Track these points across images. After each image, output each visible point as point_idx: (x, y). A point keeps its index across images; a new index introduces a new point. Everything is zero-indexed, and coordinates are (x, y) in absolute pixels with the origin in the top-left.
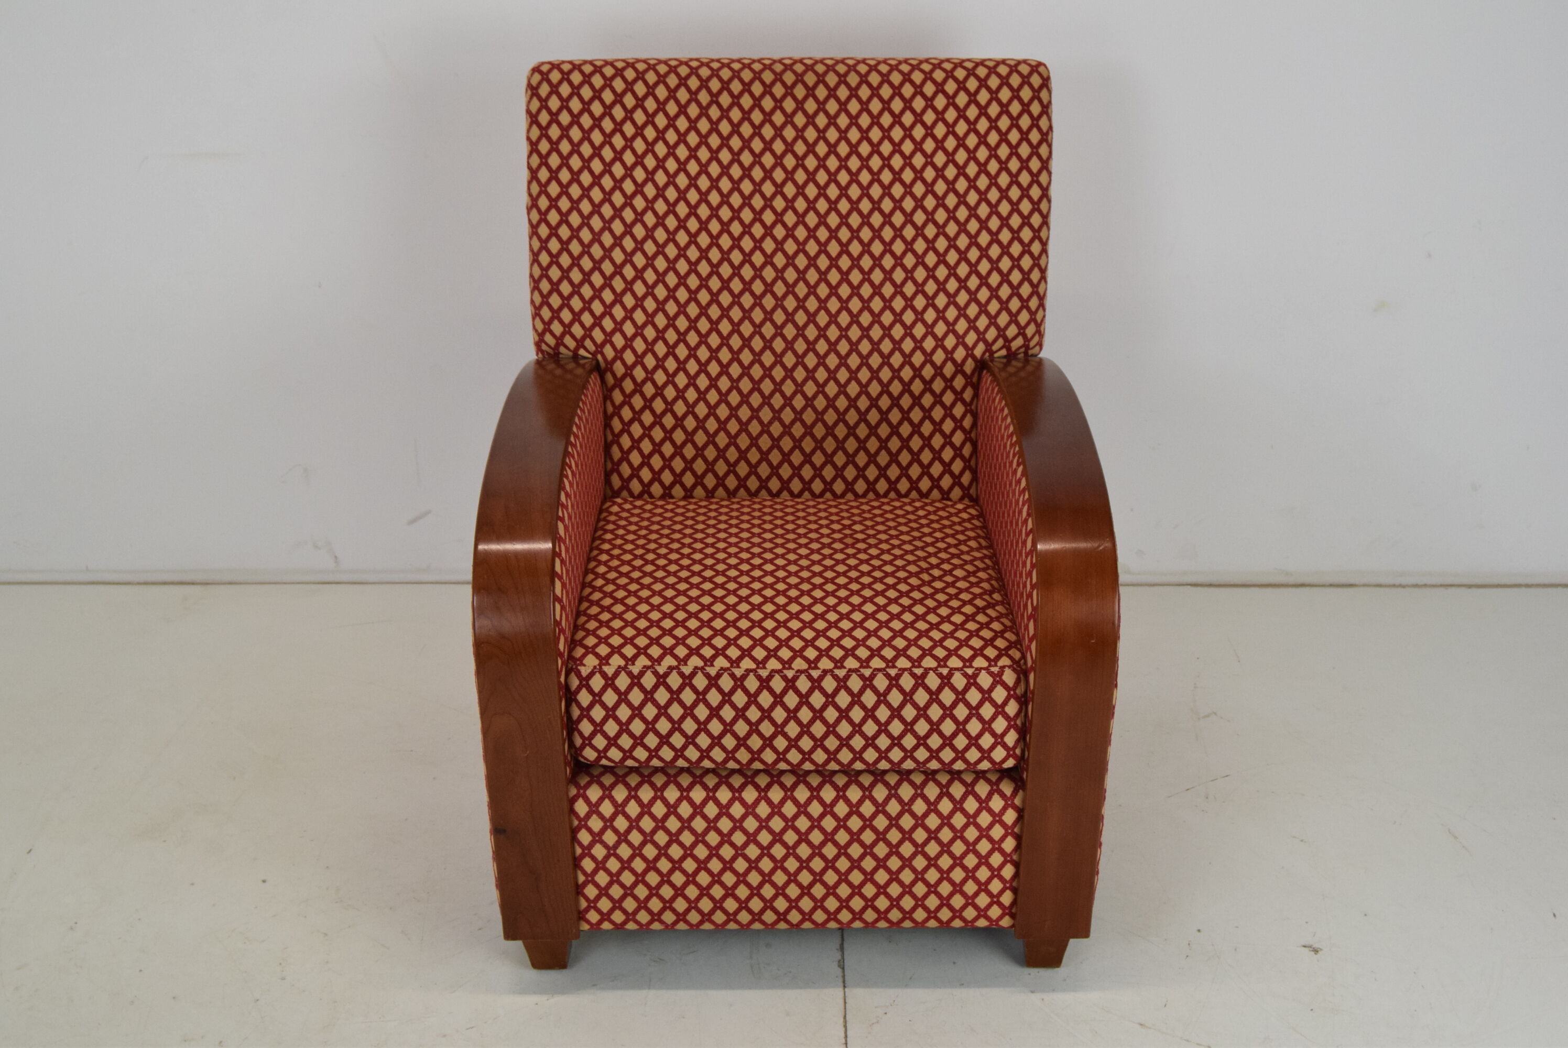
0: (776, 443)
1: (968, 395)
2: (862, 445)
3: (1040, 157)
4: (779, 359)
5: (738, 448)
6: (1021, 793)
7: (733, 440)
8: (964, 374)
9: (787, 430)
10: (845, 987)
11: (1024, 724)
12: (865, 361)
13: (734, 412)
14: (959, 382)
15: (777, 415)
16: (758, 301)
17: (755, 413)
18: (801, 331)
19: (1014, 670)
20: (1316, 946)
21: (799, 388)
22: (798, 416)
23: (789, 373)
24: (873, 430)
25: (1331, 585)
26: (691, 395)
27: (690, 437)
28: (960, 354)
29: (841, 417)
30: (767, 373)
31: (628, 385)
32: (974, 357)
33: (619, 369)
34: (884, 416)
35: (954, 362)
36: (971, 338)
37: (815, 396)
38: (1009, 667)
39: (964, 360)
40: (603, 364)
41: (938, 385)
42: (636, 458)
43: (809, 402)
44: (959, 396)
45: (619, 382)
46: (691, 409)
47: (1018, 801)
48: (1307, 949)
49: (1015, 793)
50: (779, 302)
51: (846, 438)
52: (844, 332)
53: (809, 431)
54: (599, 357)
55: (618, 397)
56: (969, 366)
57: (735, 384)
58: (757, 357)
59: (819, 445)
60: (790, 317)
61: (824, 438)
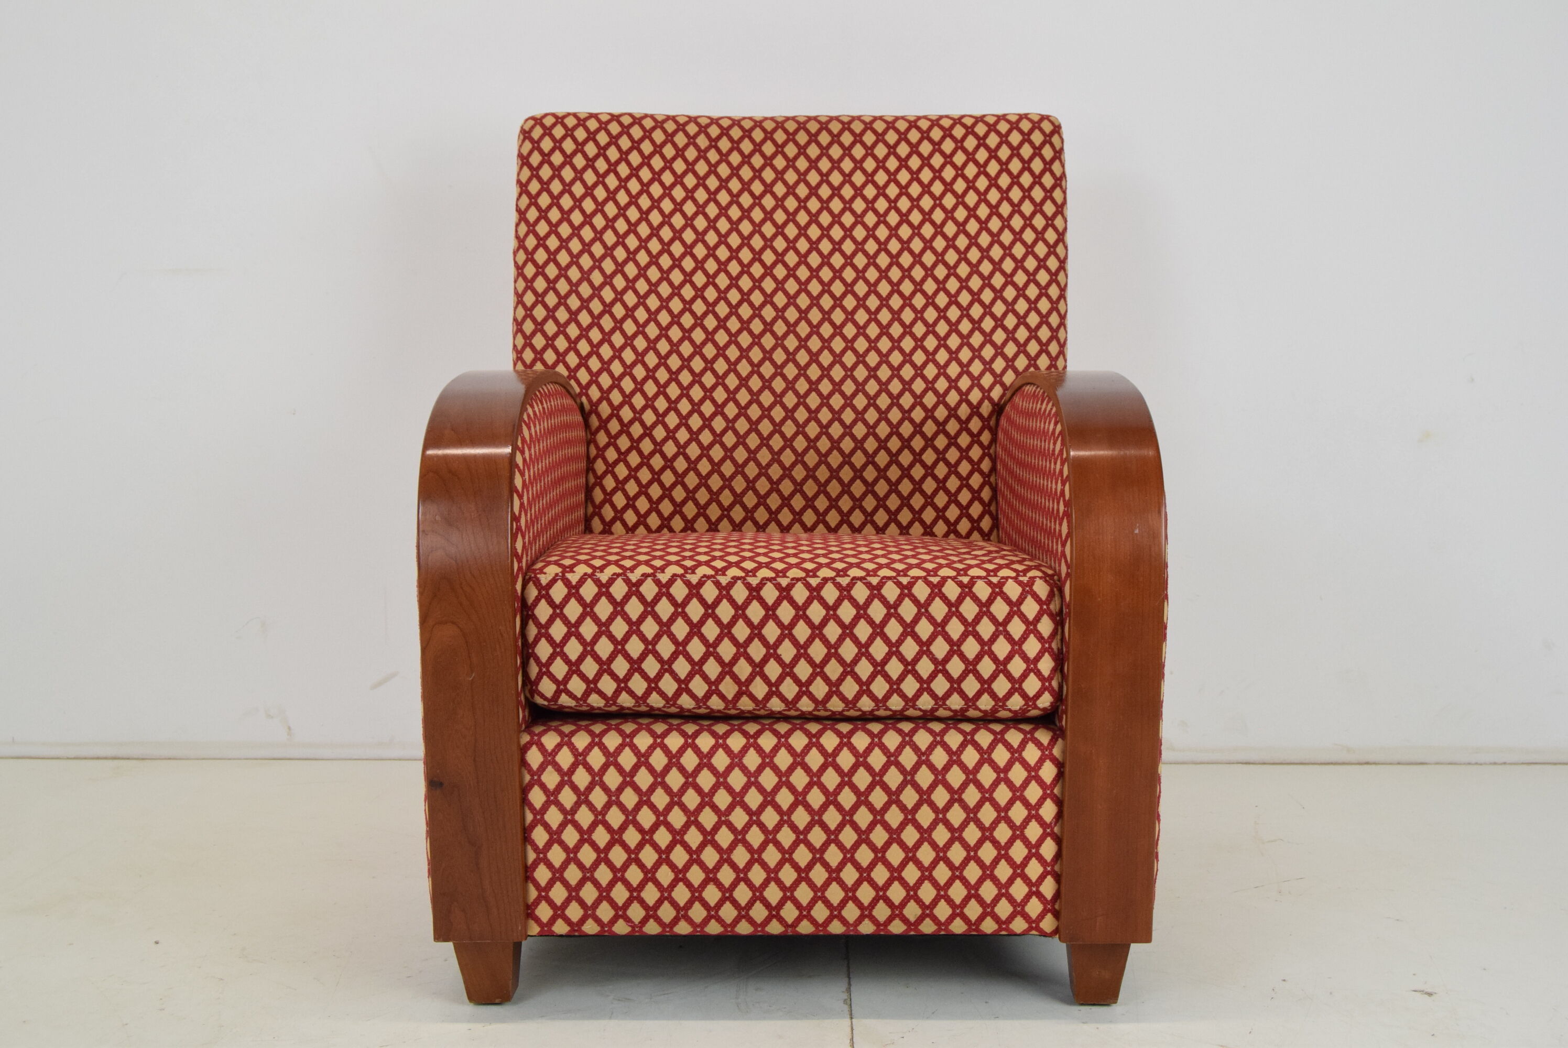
0: (775, 486)
1: (986, 437)
2: (870, 488)
3: (1054, 201)
4: (778, 399)
5: (732, 491)
6: (1060, 741)
7: (727, 483)
8: (980, 416)
9: (787, 473)
10: (851, 1018)
12: (872, 401)
13: (729, 453)
14: (975, 425)
15: (776, 457)
16: (756, 340)
17: (752, 455)
18: (802, 371)
19: (1046, 581)
20: (1429, 990)
21: (801, 429)
22: (800, 458)
23: (790, 414)
24: (882, 473)
26: (683, 436)
27: (680, 479)
28: (975, 396)
29: (847, 459)
30: (766, 413)
31: (614, 426)
32: (991, 400)
33: (605, 410)
34: (894, 458)
35: (969, 403)
36: (987, 380)
37: (818, 438)
39: (980, 403)
40: (587, 406)
41: (953, 427)
42: (619, 500)
43: (812, 443)
44: (975, 438)
45: (604, 424)
46: (682, 450)
48: (1418, 994)
49: (1053, 742)
50: (780, 342)
51: (852, 481)
52: (849, 373)
53: (811, 473)
54: (584, 399)
55: (602, 439)
56: (986, 409)
57: (730, 424)
58: (755, 398)
59: (822, 488)
60: (791, 357)
61: (828, 481)
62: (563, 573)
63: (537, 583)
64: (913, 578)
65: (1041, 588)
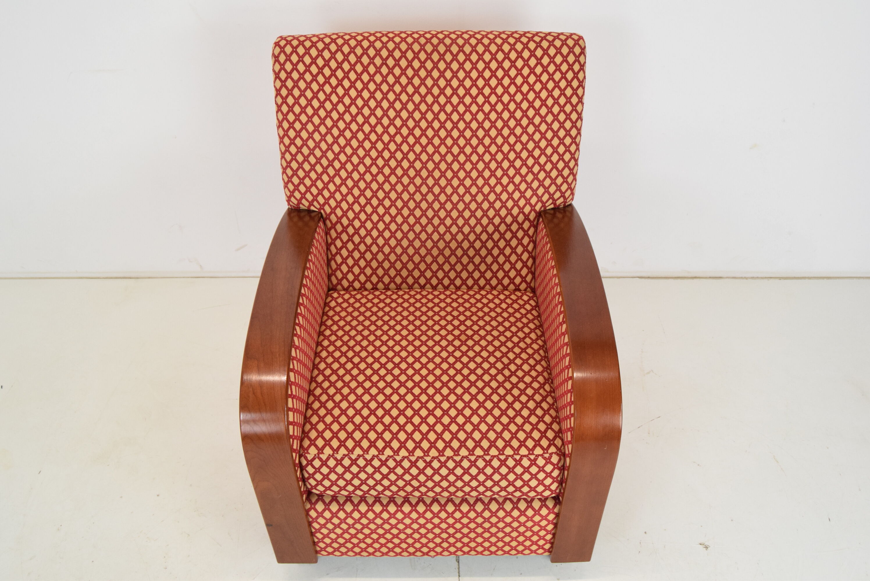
0: (423, 259)
2: (471, 260)
3: (577, 96)
4: (424, 213)
5: (401, 262)
7: (399, 258)
8: (529, 220)
9: (429, 252)
10: (459, 577)
11: (562, 479)
12: (473, 214)
13: (399, 242)
14: (526, 225)
15: (423, 244)
16: (412, 180)
17: (411, 243)
18: (436, 197)
19: (558, 455)
20: (706, 544)
21: (436, 229)
22: (435, 244)
23: (430, 221)
24: (477, 252)
25: (710, 278)
26: (375, 233)
27: (374, 256)
28: (527, 209)
29: (460, 245)
30: (418, 221)
31: (339, 228)
32: (535, 211)
33: (333, 218)
34: (484, 244)
35: (524, 214)
36: (534, 200)
37: (445, 233)
38: (555, 453)
39: (530, 213)
40: (324, 216)
41: (515, 227)
42: (344, 268)
43: (442, 237)
44: (526, 233)
45: (334, 226)
46: (375, 241)
47: (556, 510)
48: (702, 546)
50: (424, 181)
51: (462, 256)
52: (461, 198)
53: (441, 252)
54: (322, 211)
55: (333, 234)
56: (532, 216)
57: (399, 227)
58: (412, 212)
59: (447, 260)
60: (430, 190)
61: (450, 256)
62: (318, 454)
63: (306, 458)
64: (492, 456)
65: (555, 459)
